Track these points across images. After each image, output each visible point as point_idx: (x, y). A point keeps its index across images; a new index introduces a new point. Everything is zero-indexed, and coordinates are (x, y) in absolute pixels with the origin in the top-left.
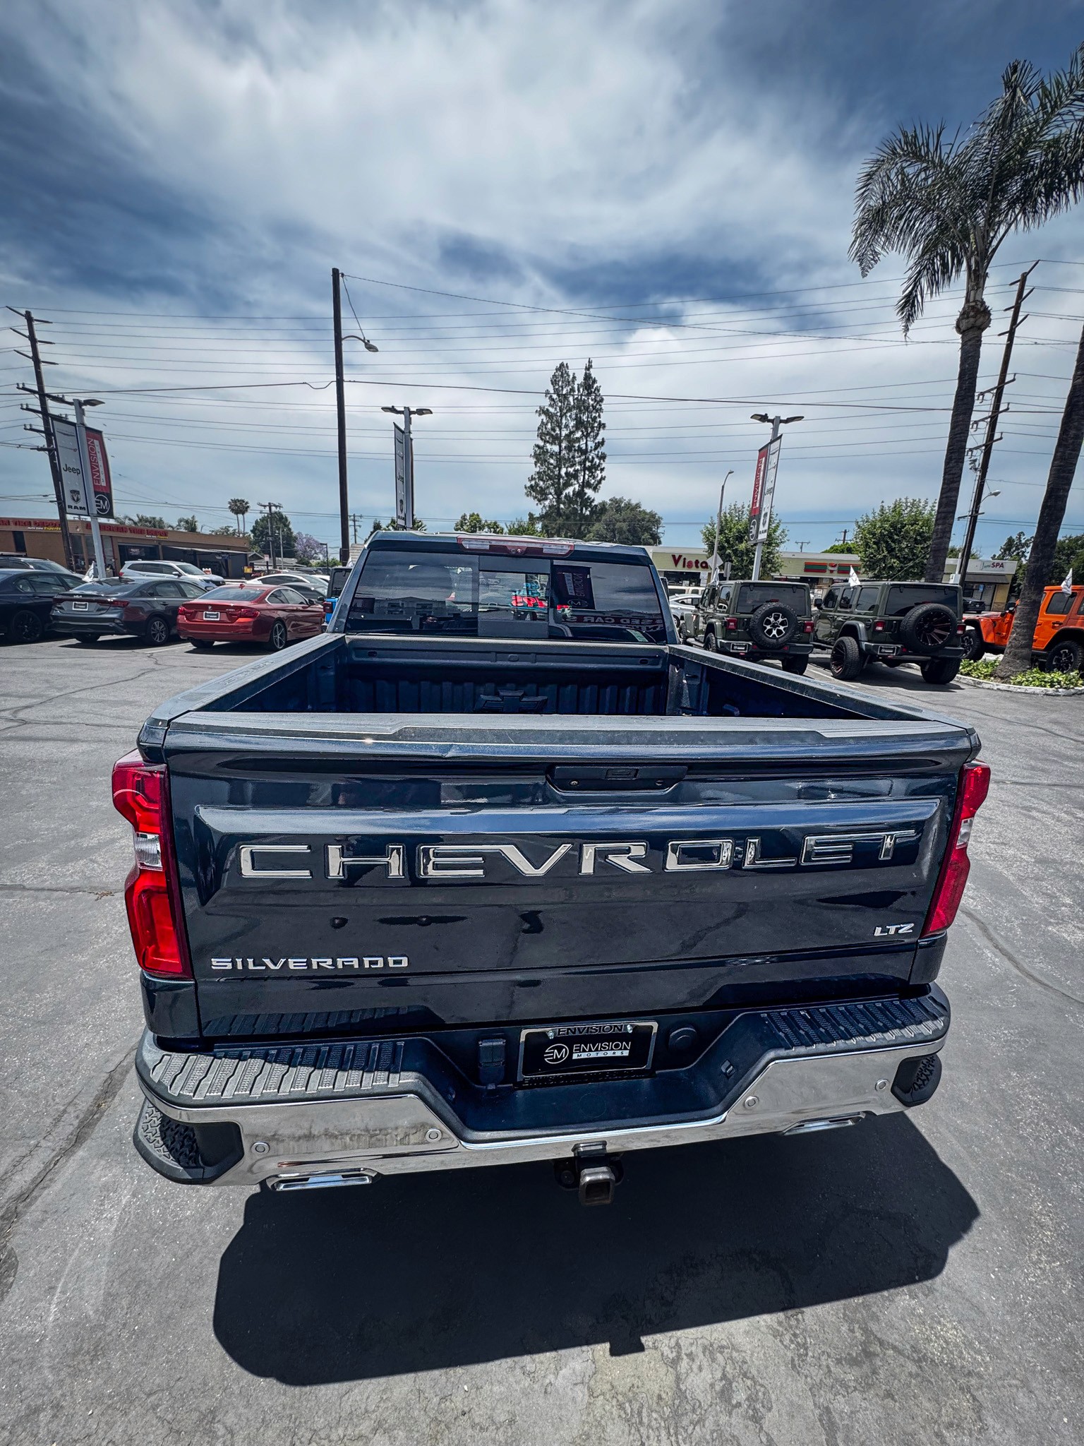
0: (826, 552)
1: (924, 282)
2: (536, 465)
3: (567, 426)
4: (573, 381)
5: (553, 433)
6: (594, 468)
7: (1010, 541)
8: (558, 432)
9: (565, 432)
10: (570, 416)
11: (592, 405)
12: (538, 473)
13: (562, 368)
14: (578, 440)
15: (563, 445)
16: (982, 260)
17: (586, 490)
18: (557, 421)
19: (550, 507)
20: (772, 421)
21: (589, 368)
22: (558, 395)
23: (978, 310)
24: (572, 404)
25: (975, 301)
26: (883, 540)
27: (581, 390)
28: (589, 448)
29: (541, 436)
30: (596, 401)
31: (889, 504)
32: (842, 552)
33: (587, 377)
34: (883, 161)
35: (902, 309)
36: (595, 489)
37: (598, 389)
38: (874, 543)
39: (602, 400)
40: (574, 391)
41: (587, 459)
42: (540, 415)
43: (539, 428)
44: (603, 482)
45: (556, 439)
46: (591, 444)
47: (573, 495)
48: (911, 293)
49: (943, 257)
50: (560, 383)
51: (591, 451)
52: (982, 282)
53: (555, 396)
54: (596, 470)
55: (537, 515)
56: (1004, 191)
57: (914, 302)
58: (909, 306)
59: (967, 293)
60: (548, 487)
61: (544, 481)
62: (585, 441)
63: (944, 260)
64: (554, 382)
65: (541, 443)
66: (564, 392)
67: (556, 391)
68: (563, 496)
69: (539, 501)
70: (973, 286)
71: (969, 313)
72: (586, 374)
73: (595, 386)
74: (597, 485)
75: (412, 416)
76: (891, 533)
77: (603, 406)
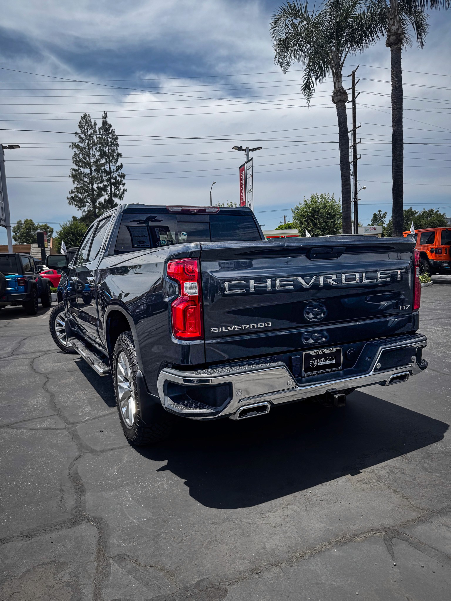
0: (276, 229)
1: (312, 76)
2: (74, 183)
3: (94, 156)
4: (95, 126)
5: (84, 160)
6: (117, 184)
7: (375, 215)
8: (88, 159)
9: (93, 160)
10: (96, 149)
11: (111, 142)
12: (77, 188)
13: (86, 117)
14: (103, 165)
15: (93, 168)
16: (338, 68)
17: (114, 199)
18: (86, 152)
19: (88, 211)
20: (245, 150)
21: (105, 117)
22: (85, 135)
23: (341, 92)
24: (96, 141)
25: (338, 88)
26: (310, 219)
27: (101, 131)
28: (112, 170)
29: (76, 162)
30: (113, 139)
31: (309, 198)
32: (286, 229)
33: (105, 123)
34: (281, 16)
35: (304, 90)
36: (121, 197)
37: (113, 131)
38: (305, 221)
39: (117, 138)
40: (96, 132)
41: (111, 178)
42: (73, 148)
43: (73, 157)
44: (125, 193)
45: (87, 165)
46: (113, 168)
47: (105, 202)
48: (307, 82)
49: (319, 65)
50: (86, 127)
51: (114, 172)
52: (340, 78)
53: (83, 136)
54: (119, 184)
55: (79, 217)
56: (341, 36)
57: (309, 86)
58: (307, 88)
59: (334, 84)
60: (85, 198)
61: (82, 194)
62: (108, 165)
63: (320, 66)
64: (81, 126)
65: (76, 168)
66: (89, 132)
67: (84, 132)
68: (97, 203)
69: (80, 207)
70: (336, 80)
71: (337, 93)
72: (103, 121)
73: (111, 129)
74: (121, 195)
75: (5, 150)
76: (313, 214)
77: (118, 142)
